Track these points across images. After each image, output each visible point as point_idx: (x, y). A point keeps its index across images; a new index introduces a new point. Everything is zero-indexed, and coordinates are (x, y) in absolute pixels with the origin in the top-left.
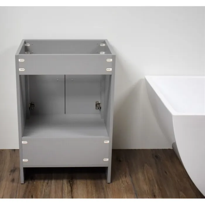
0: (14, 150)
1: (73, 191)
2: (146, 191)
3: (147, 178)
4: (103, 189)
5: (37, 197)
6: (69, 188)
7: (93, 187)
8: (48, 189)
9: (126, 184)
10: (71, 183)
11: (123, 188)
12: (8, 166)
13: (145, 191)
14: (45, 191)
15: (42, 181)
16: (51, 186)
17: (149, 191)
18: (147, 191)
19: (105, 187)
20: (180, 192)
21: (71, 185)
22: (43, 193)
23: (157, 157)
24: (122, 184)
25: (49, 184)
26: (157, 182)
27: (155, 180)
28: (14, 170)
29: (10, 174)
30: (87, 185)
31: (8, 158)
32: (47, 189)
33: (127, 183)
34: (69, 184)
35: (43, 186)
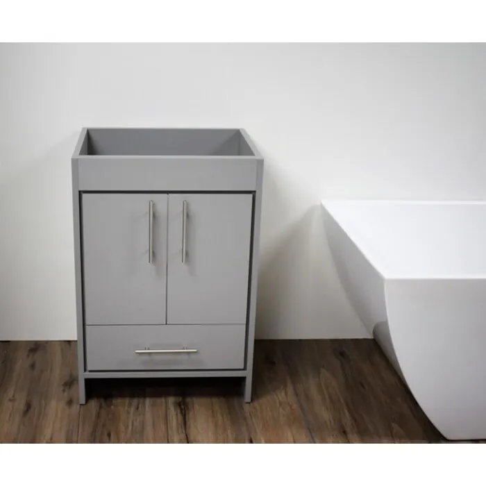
0: (69, 342)
1: (188, 423)
2: (328, 422)
3: (327, 396)
4: (245, 419)
5: (118, 441)
6: (180, 417)
7: (225, 416)
8: (138, 419)
9: (288, 408)
10: (183, 407)
11: (284, 416)
12: (57, 375)
13: (326, 422)
14: (133, 425)
15: (127, 400)
16: (144, 415)
17: (332, 422)
18: (330, 422)
19: (248, 415)
20: (393, 424)
21: (183, 412)
22: (130, 428)
23: (342, 354)
24: (281, 409)
25: (140, 408)
26: (347, 405)
27: (342, 401)
28: (70, 383)
29: (64, 391)
30: (213, 412)
31: (58, 358)
32: (136, 420)
33: (291, 407)
34: (179, 411)
35: (129, 413)
